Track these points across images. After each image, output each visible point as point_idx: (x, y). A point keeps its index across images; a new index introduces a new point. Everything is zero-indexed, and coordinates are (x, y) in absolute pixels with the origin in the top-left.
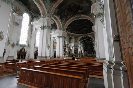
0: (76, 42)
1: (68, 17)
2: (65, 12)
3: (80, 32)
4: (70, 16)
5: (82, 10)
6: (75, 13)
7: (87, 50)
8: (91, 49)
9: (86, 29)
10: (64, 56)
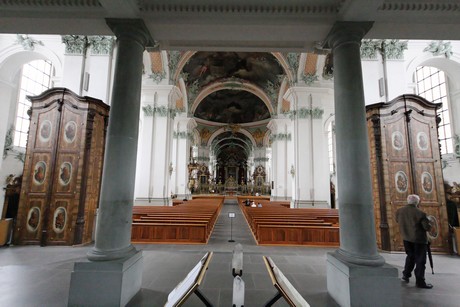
0: (203, 144)
1: (209, 78)
2: (203, 65)
3: (218, 117)
4: (213, 78)
5: (248, 70)
6: (229, 74)
7: (226, 169)
8: (238, 169)
9: (237, 111)
10: (189, 192)
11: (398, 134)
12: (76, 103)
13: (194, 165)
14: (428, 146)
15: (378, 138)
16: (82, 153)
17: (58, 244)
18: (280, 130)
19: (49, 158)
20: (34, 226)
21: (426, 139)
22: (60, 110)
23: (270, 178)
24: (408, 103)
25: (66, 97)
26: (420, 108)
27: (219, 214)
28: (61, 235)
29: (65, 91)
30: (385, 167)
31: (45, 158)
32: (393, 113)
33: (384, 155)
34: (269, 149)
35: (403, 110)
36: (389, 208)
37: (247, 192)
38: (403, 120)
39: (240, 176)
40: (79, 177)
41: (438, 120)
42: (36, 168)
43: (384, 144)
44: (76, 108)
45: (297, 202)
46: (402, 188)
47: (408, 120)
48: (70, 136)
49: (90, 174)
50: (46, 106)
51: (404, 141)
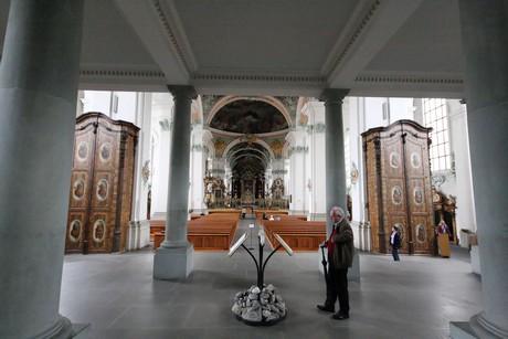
0: (218, 156)
3: (234, 127)
7: (242, 182)
8: (255, 182)
9: (254, 120)
10: (205, 207)
11: (394, 153)
12: (109, 125)
13: (210, 179)
14: (420, 165)
15: (378, 158)
16: (117, 171)
17: (99, 252)
18: (299, 143)
19: (87, 176)
20: (76, 236)
21: (419, 159)
22: (95, 132)
23: (288, 191)
24: (405, 127)
25: (100, 120)
26: (415, 131)
27: (238, 227)
28: (101, 244)
29: (99, 115)
30: (384, 183)
31: (83, 176)
32: (392, 135)
33: (383, 172)
34: (288, 161)
35: (400, 133)
36: (385, 217)
37: (264, 206)
38: (400, 142)
39: (257, 189)
40: (115, 193)
41: (429, 142)
42: (76, 184)
43: (383, 163)
44: (110, 130)
45: (314, 215)
46: (397, 200)
47: (404, 142)
48: (105, 156)
49: (124, 190)
50: (82, 129)
51: (400, 160)
